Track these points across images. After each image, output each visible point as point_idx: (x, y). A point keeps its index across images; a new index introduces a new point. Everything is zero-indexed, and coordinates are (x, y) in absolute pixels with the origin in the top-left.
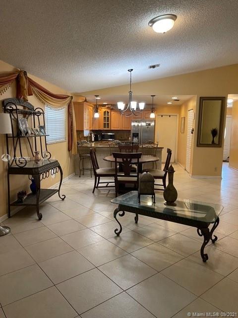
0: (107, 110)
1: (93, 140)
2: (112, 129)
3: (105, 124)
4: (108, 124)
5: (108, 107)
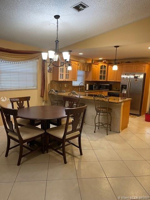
0: (104, 64)
1: (87, 89)
3: (101, 76)
4: (104, 76)
5: (104, 62)
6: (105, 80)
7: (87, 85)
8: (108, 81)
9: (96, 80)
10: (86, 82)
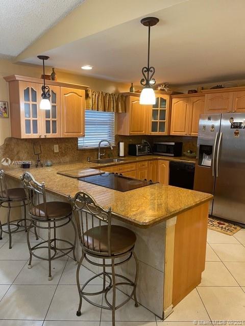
0: (161, 96)
1: (122, 154)
2: (172, 133)
3: (154, 124)
4: (162, 124)
5: (161, 90)
6: (165, 133)
7: (122, 145)
8: (171, 134)
9: (143, 133)
10: (119, 138)
